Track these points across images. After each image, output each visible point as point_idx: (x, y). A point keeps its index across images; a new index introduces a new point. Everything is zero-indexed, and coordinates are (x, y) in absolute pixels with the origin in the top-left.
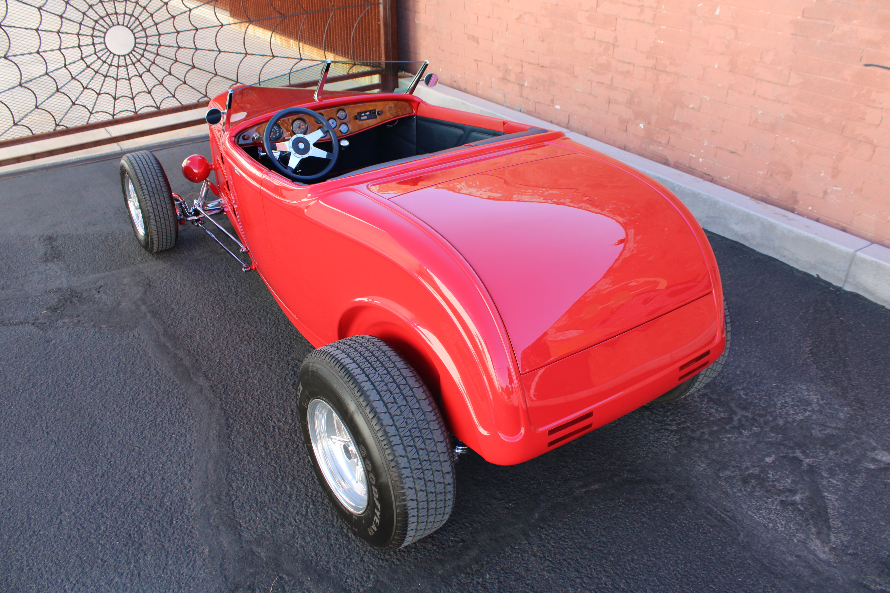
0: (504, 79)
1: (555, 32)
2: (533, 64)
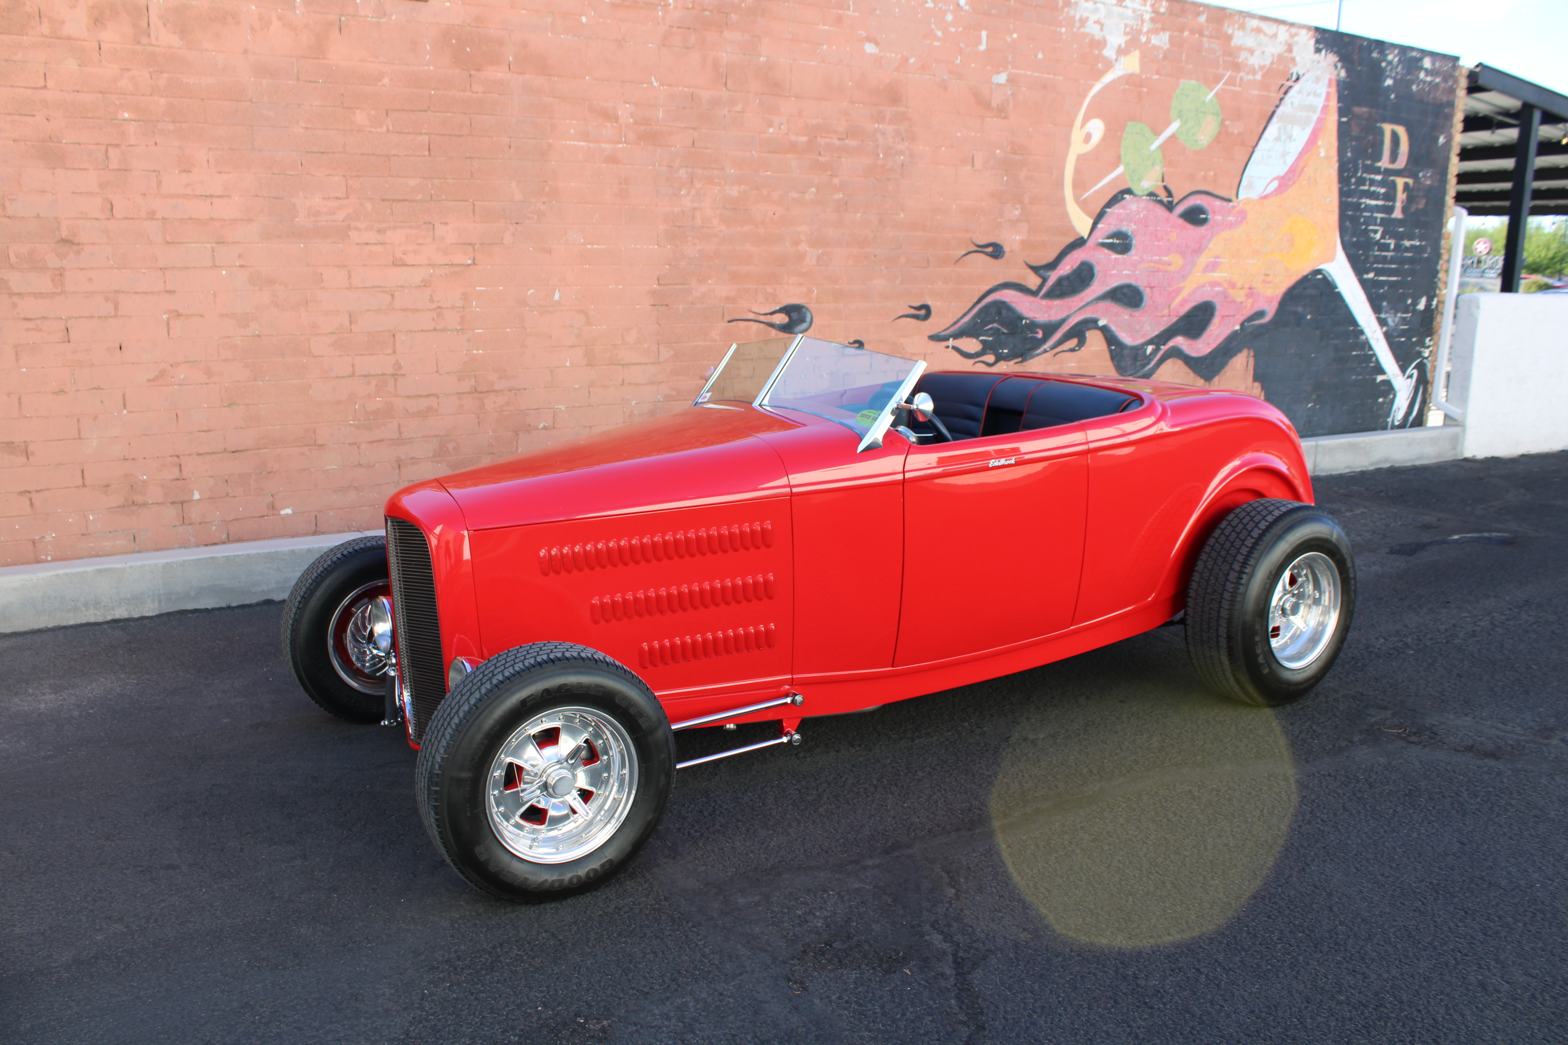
0: (131, 505)
1: (260, 383)
2: (211, 454)
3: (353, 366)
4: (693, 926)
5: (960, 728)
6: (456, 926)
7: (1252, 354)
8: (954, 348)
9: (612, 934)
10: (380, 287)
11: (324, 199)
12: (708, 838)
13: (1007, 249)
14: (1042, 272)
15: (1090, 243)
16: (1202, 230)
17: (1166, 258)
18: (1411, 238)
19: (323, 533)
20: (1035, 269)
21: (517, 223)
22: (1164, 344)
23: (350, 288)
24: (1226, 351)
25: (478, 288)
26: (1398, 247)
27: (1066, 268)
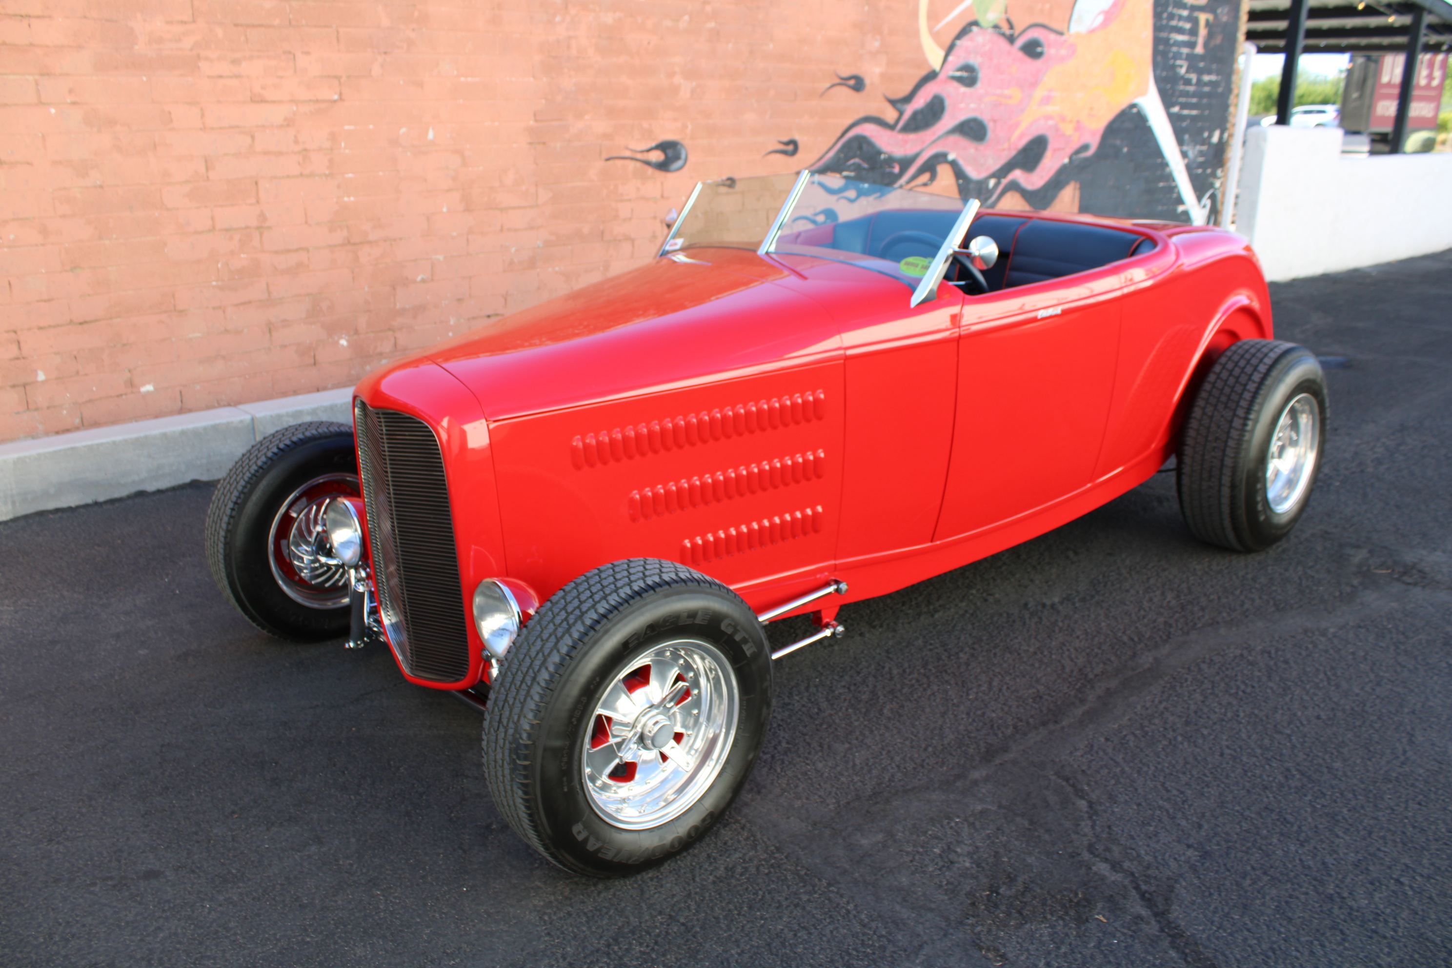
1: (107, 242)
2: (54, 327)
3: (213, 219)
4: (829, 885)
5: (971, 597)
6: (546, 918)
7: (1078, 186)
8: (821, 185)
9: (742, 908)
10: (238, 127)
11: (168, 23)
12: (783, 762)
13: (867, 81)
14: (899, 106)
15: (942, 76)
16: (1038, 63)
17: (1007, 92)
18: (1209, 72)
19: (190, 411)
20: (893, 103)
21: (385, 53)
22: (1004, 177)
23: (204, 129)
24: (1056, 184)
25: (346, 127)
26: (1199, 82)
27: (920, 102)
